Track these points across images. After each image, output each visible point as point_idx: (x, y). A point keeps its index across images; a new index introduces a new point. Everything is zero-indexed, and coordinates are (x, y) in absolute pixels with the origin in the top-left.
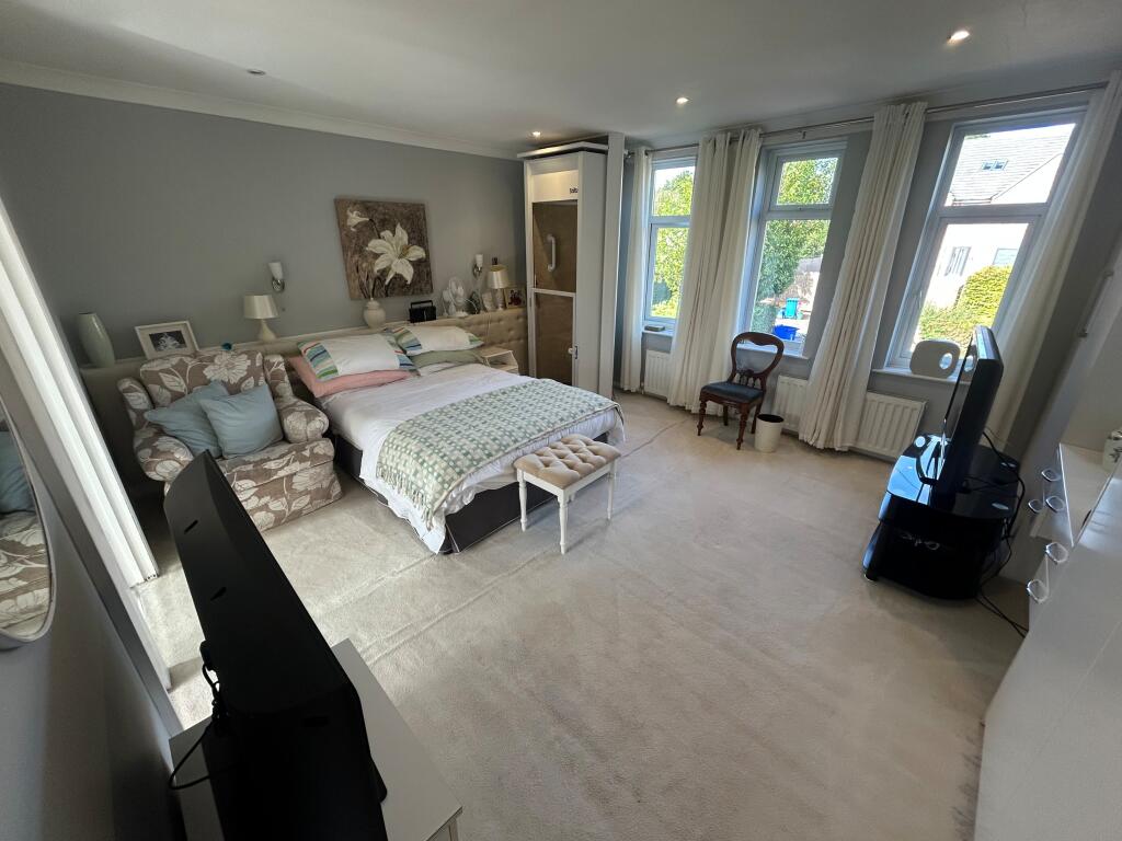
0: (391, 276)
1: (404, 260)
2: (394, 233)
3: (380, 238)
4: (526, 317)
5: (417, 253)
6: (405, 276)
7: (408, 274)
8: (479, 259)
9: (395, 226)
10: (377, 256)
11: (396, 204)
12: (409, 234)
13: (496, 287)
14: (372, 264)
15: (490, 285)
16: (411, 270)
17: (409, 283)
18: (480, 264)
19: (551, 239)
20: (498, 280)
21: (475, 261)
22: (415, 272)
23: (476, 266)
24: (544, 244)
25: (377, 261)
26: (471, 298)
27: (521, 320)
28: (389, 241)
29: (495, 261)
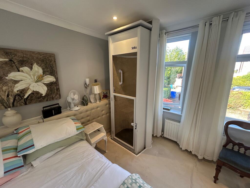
0: (29, 93)
1: (39, 83)
2: (31, 68)
3: (19, 71)
4: (110, 104)
5: (50, 79)
6: (40, 92)
7: (43, 90)
8: (88, 81)
9: (32, 64)
10: (16, 82)
11: (33, 52)
12: (43, 69)
13: (96, 93)
14: (12, 87)
15: (93, 92)
16: (46, 88)
17: (44, 95)
18: (88, 83)
19: (120, 71)
20: (97, 90)
21: (85, 81)
22: (48, 89)
23: (86, 84)
24: (117, 73)
25: (16, 85)
26: (83, 99)
27: (107, 106)
28: (27, 73)
29: (96, 81)
